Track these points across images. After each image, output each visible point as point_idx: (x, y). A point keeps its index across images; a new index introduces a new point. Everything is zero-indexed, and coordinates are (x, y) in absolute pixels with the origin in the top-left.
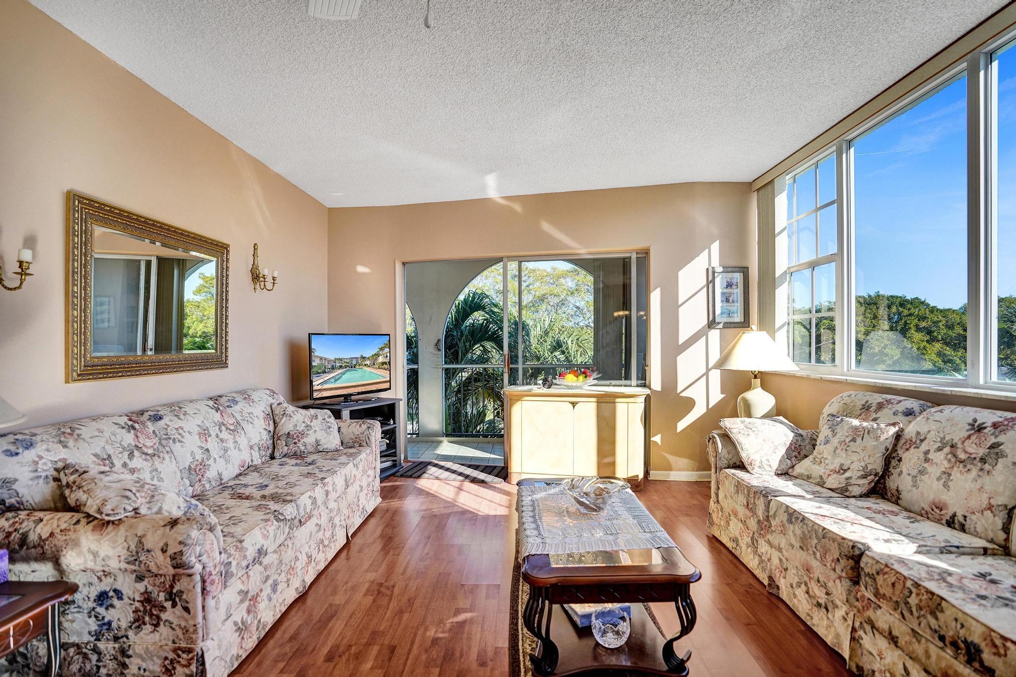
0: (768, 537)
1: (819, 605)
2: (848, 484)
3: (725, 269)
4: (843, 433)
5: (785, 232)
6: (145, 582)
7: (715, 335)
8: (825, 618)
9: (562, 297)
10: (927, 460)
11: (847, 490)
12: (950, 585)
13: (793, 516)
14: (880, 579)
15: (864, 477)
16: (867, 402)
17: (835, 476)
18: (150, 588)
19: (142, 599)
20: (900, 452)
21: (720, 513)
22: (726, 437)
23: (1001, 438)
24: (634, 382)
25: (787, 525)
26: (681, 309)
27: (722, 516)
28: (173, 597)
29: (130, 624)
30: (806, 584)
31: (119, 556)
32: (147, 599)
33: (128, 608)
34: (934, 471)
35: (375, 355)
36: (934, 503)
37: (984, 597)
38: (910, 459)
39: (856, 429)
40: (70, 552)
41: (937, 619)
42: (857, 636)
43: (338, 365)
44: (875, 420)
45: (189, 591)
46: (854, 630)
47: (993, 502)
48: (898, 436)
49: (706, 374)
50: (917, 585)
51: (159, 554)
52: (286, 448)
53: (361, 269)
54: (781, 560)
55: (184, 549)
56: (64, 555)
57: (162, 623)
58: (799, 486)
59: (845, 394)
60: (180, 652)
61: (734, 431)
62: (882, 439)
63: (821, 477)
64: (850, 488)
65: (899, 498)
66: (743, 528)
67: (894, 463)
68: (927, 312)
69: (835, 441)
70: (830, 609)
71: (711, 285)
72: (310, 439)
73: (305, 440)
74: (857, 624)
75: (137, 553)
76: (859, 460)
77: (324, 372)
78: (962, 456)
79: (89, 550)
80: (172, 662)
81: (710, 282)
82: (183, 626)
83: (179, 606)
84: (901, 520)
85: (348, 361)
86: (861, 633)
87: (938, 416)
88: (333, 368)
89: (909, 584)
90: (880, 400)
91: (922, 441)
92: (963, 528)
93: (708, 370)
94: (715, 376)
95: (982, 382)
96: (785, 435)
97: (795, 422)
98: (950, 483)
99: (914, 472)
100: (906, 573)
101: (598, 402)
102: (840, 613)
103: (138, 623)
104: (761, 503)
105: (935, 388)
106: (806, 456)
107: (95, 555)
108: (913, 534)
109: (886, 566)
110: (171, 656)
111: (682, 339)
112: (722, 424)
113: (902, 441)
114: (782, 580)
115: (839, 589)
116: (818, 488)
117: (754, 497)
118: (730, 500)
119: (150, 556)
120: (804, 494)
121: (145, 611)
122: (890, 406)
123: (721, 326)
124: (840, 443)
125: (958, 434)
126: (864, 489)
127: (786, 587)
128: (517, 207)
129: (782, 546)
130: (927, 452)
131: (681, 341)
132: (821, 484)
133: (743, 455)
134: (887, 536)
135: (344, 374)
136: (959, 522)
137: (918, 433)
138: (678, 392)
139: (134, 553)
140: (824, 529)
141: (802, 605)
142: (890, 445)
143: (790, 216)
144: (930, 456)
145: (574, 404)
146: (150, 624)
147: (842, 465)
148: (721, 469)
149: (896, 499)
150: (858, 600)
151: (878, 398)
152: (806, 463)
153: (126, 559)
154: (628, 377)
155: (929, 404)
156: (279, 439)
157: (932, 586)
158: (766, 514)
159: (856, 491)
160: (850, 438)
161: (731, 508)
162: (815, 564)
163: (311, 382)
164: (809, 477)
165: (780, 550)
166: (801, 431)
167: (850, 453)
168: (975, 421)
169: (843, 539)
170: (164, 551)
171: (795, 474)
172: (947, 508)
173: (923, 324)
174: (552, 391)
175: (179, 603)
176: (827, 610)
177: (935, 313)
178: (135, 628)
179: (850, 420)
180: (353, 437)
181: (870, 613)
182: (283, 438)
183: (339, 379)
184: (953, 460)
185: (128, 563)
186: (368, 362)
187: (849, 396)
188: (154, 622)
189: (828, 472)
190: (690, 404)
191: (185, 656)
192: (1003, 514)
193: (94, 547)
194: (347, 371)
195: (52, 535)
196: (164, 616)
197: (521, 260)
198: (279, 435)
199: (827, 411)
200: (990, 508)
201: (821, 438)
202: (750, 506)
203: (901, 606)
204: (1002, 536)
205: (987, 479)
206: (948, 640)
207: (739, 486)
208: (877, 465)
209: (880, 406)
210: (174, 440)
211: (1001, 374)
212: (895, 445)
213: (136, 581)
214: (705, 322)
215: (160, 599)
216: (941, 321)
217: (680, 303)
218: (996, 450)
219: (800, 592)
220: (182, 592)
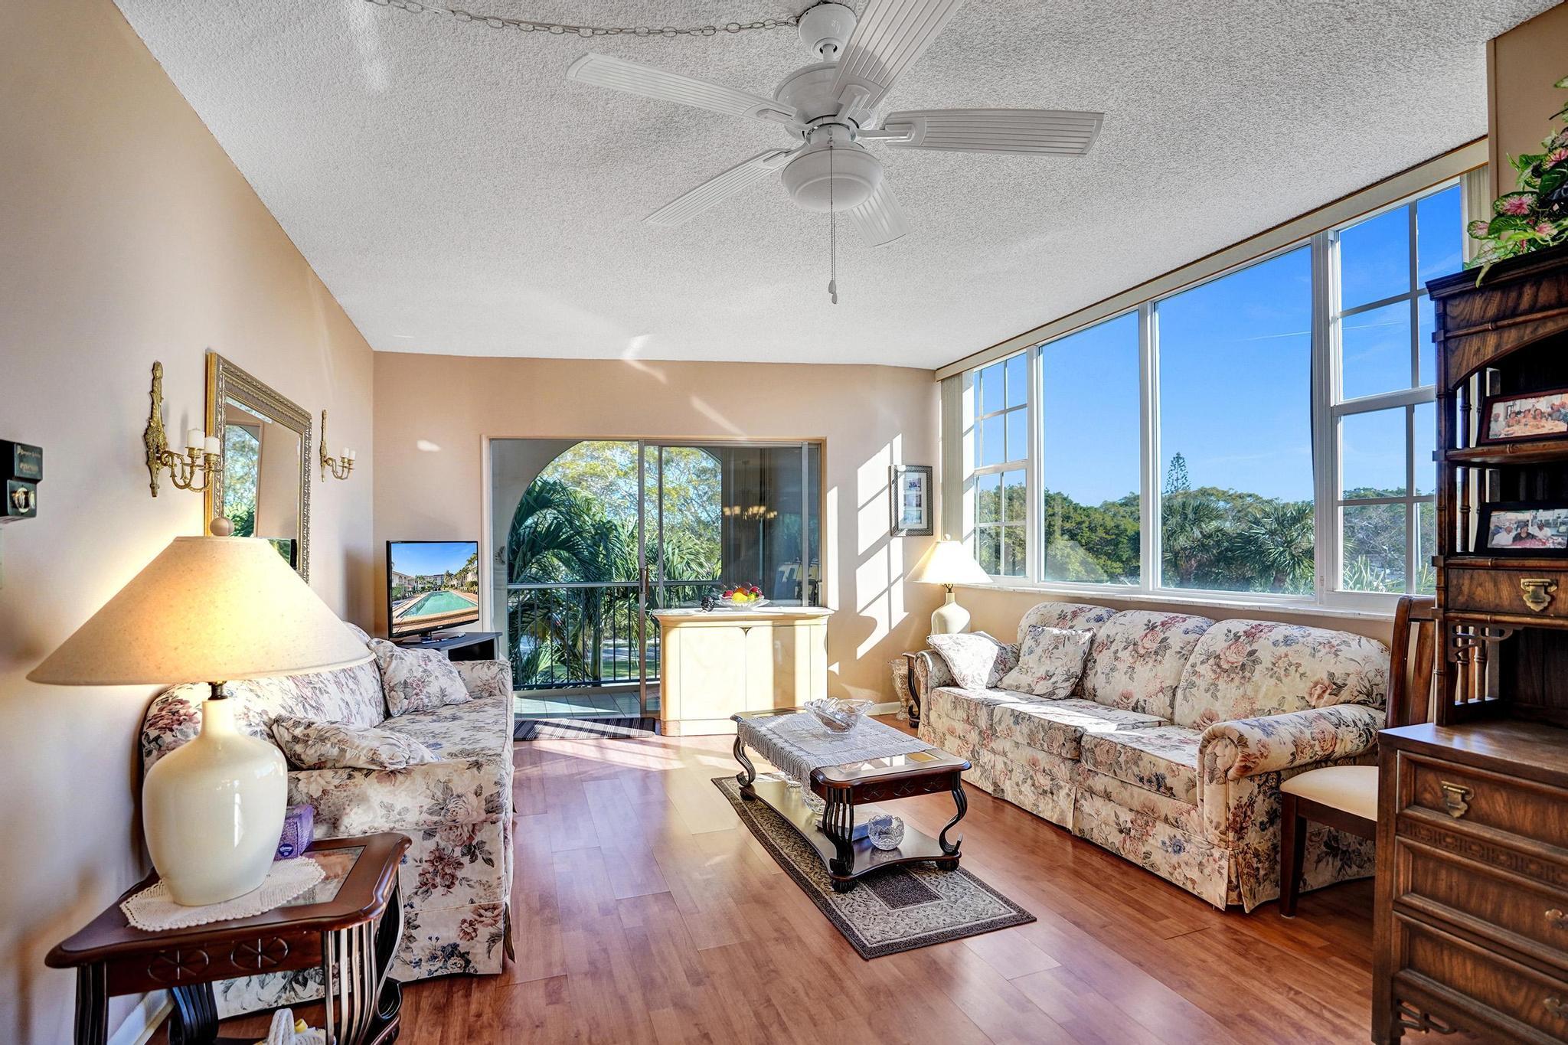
0: (991, 745)
1: (1045, 792)
2: (1055, 688)
3: (909, 468)
4: (1045, 641)
5: (972, 432)
6: (437, 838)
7: (897, 543)
8: (1050, 801)
9: (610, 479)
10: (1116, 659)
11: (1054, 694)
12: (1144, 743)
13: (1018, 717)
14: (1097, 751)
15: (1067, 680)
16: (1062, 611)
17: (1042, 682)
18: (442, 844)
19: (432, 858)
20: (1094, 655)
21: (933, 735)
22: (936, 654)
23: (1167, 634)
24: (805, 601)
25: (1014, 727)
26: (860, 513)
27: (935, 737)
28: (472, 850)
29: (415, 890)
30: (1032, 778)
31: (421, 807)
32: (439, 858)
33: (413, 871)
34: (1122, 667)
35: (463, 570)
36: (1123, 695)
37: (1164, 747)
38: (1103, 659)
39: (1057, 637)
40: (354, 810)
41: (1138, 766)
42: (1078, 805)
43: (420, 586)
44: (1071, 627)
45: (492, 840)
46: (1076, 801)
47: (1164, 685)
48: (1092, 641)
49: (888, 589)
50: (1124, 746)
51: (472, 798)
52: (406, 702)
53: (424, 446)
54: (1005, 763)
55: (501, 790)
56: (347, 814)
57: (457, 883)
58: (1012, 695)
59: (1040, 605)
60: (482, 911)
61: (944, 647)
62: (1080, 643)
63: (1029, 685)
64: (1056, 691)
65: (1095, 696)
66: (961, 745)
67: (1090, 665)
68: (1072, 511)
69: (1039, 651)
70: (1054, 792)
71: (893, 486)
72: (433, 688)
73: (427, 689)
74: (1079, 795)
75: (445, 800)
76: (1062, 666)
77: (404, 597)
78: (1142, 651)
79: (382, 805)
80: (471, 924)
81: (893, 482)
82: (484, 882)
83: (480, 860)
84: (1101, 710)
85: (432, 580)
86: (1082, 801)
87: (1122, 620)
88: (414, 591)
89: (1119, 747)
90: (1074, 609)
91: (1112, 642)
92: (1144, 711)
93: (890, 585)
94: (898, 590)
95: (1151, 589)
96: (991, 649)
97: (997, 636)
98: (1134, 676)
99: (1107, 671)
100: (1116, 741)
101: (773, 626)
102: (1063, 793)
103: (426, 886)
104: (983, 714)
105: (1119, 596)
106: (1011, 669)
107: (389, 808)
108: (1113, 717)
109: (1102, 739)
110: (470, 917)
111: (861, 550)
112: (930, 641)
113: (1096, 645)
114: (1008, 782)
115: (1063, 771)
116: (1028, 696)
117: (976, 709)
118: (945, 719)
119: (461, 802)
120: (1018, 700)
121: (436, 872)
122: (1083, 614)
123: (904, 533)
124: (1044, 651)
125: (1138, 632)
126: (1068, 692)
127: (1012, 787)
128: (660, 376)
129: (1007, 750)
130: (1116, 652)
131: (861, 551)
132: (1030, 692)
133: (955, 671)
134: (1096, 721)
135: (426, 599)
136: (1141, 706)
137: (1108, 636)
138: (858, 611)
139: (441, 801)
140: (1050, 721)
141: (1027, 799)
142: (1086, 648)
143: (976, 415)
144: (1119, 655)
145: (746, 629)
146: (442, 886)
147: (1047, 671)
148: (932, 689)
149: (1093, 697)
150: (1079, 775)
151: (1070, 608)
152: (1014, 673)
153: (429, 809)
154: (800, 597)
155: (1114, 611)
156: (392, 689)
157: (1134, 745)
158: (990, 722)
159: (1062, 693)
160: (1053, 646)
161: (946, 727)
162: (1042, 757)
163: (390, 611)
164: (1018, 687)
165: (1005, 754)
166: (1003, 645)
167: (1053, 659)
168: (1149, 621)
169: (1067, 726)
170: (477, 794)
171: (1004, 686)
172: (1132, 696)
173: (1068, 526)
174: (716, 613)
175: (480, 856)
176: (1052, 794)
177: (1079, 511)
178: (422, 893)
179: (1051, 629)
180: (480, 684)
181: (1090, 782)
182: (399, 689)
183: (421, 607)
184: (1136, 655)
185: (431, 814)
186: (455, 582)
187: (1045, 607)
188: (447, 883)
189: (1036, 680)
190: (870, 625)
191: (489, 914)
192: (1170, 694)
193: (387, 800)
194: (431, 595)
195: (325, 792)
196: (459, 874)
197: (662, 445)
198: (392, 684)
199: (1024, 623)
200: (1161, 690)
201: (1025, 649)
202: (971, 719)
203: (1114, 768)
204: (1169, 710)
205: (1159, 667)
206: (1145, 778)
207: (957, 701)
208: (1077, 669)
209: (1075, 615)
210: (320, 690)
211: (1164, 582)
212: (1090, 649)
213: (424, 839)
214: (886, 528)
215: (455, 855)
216: (1084, 522)
217: (859, 506)
218: (1165, 644)
219: (1026, 788)
220: (483, 843)
